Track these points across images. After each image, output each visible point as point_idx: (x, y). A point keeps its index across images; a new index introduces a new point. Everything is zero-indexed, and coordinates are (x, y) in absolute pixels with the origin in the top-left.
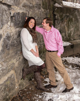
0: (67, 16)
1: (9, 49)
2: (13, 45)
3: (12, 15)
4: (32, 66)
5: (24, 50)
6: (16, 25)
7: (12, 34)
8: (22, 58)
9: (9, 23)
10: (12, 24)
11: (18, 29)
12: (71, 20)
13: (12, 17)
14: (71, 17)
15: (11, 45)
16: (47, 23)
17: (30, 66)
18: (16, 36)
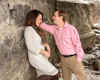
1: (9, 60)
3: (11, 8)
11: (21, 28)
13: (11, 11)
16: (60, 16)
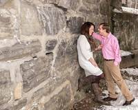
0: (128, 23)
1: (64, 57)
2: (68, 53)
3: (68, 19)
4: (89, 76)
5: (81, 58)
6: (72, 31)
7: (67, 40)
8: (78, 67)
9: (64, 29)
10: (68, 29)
11: (74, 35)
12: (131, 27)
13: (67, 22)
14: (132, 23)
15: (67, 53)
16: (103, 29)
17: (87, 76)
18: (71, 43)
